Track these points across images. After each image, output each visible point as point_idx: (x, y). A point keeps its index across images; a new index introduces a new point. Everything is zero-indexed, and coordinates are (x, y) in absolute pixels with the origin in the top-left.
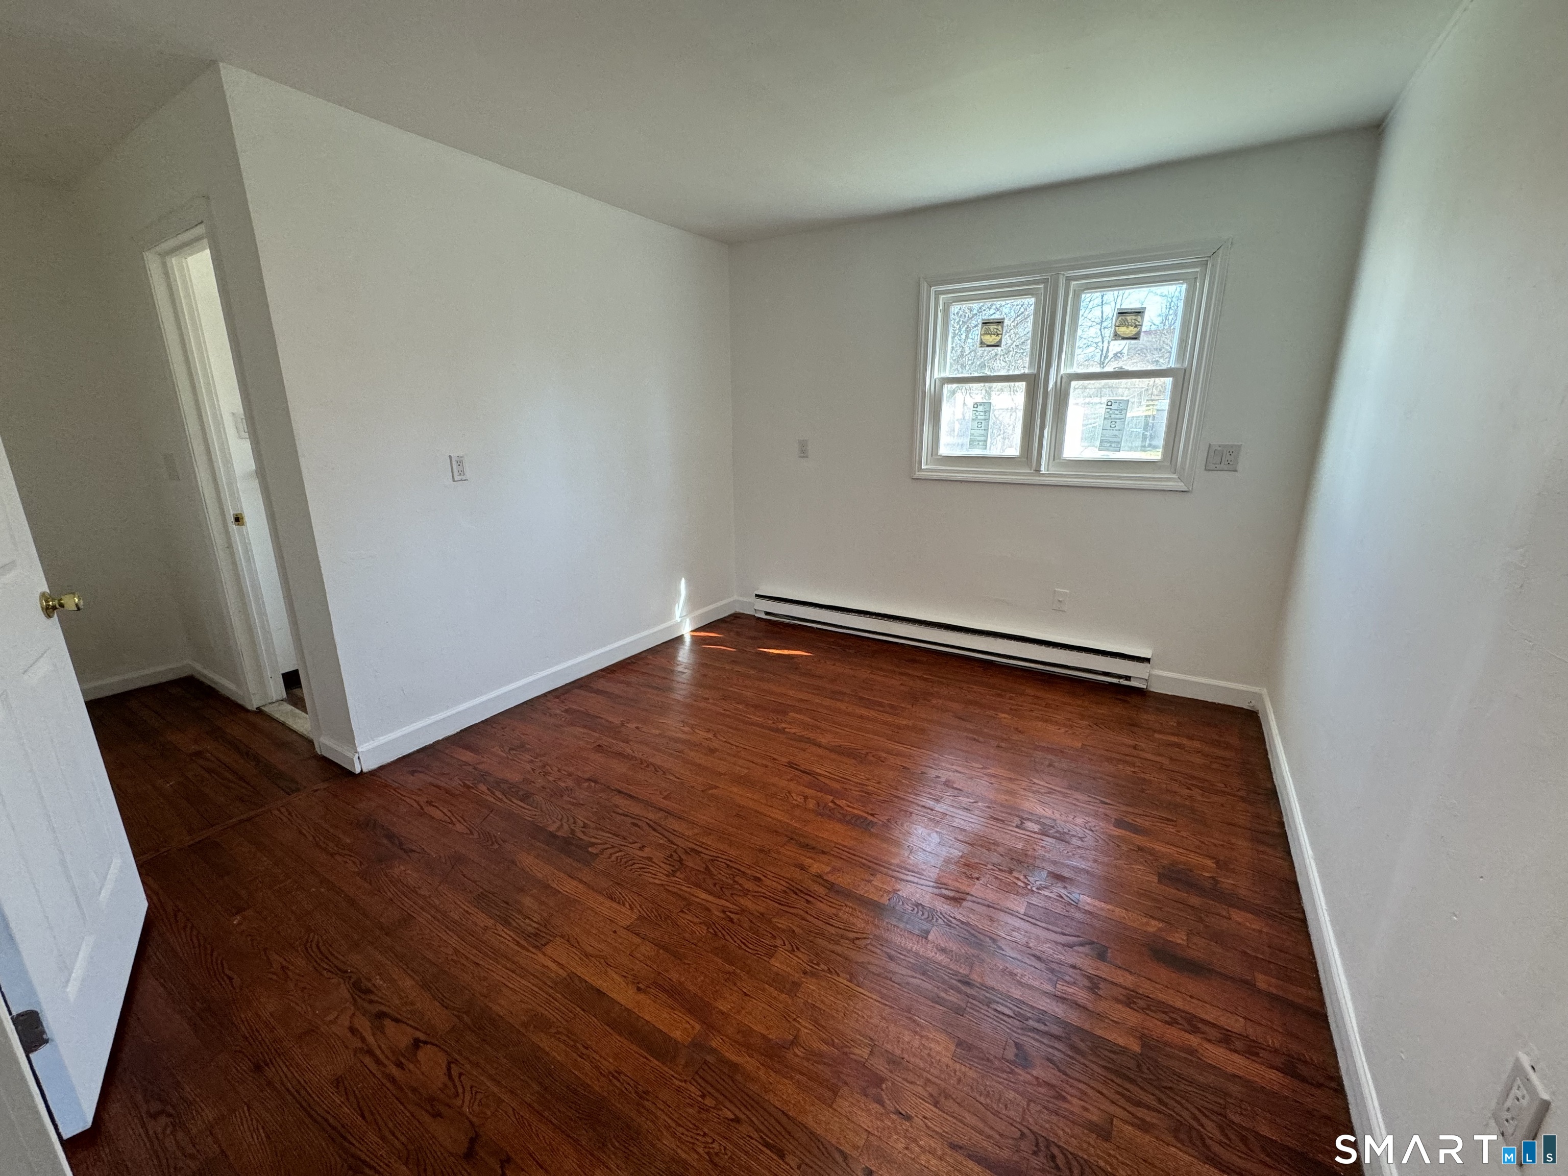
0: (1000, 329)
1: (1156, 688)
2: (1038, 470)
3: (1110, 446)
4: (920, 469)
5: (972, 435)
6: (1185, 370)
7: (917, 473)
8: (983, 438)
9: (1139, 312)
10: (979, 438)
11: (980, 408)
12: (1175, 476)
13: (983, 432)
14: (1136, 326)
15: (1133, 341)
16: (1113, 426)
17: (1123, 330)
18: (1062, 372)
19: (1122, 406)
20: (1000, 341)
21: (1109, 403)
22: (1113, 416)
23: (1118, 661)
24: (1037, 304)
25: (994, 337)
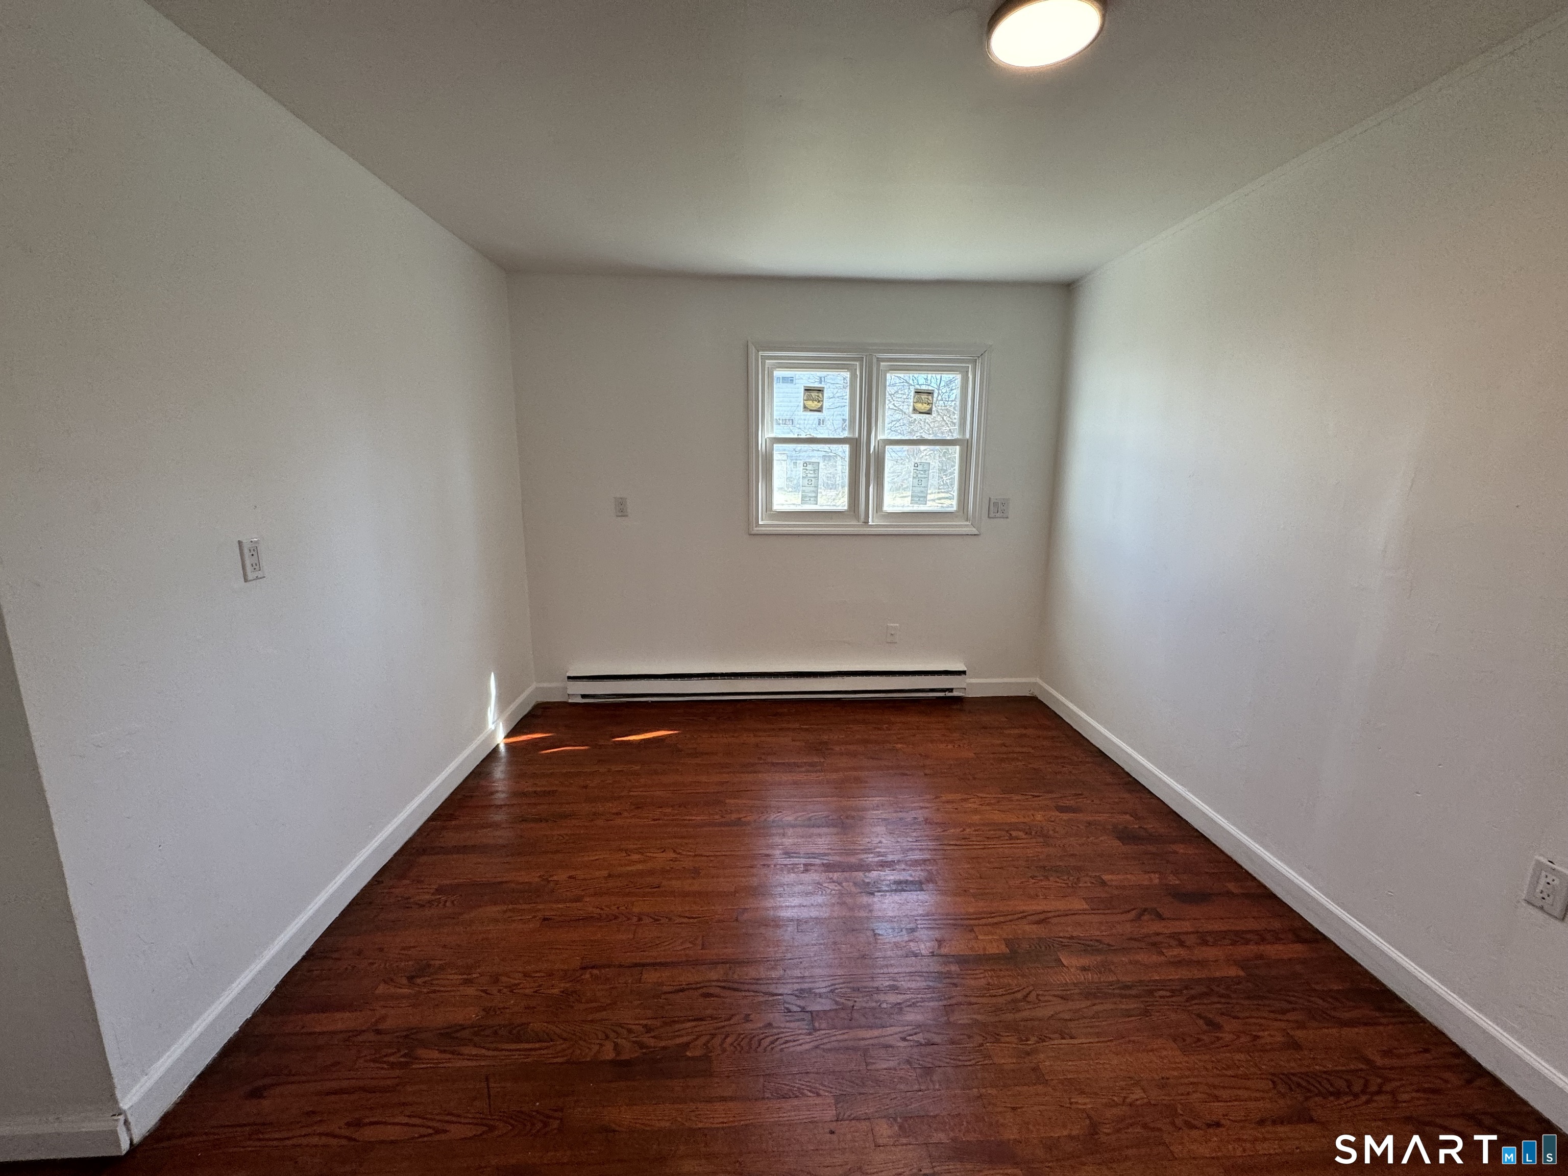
0: (821, 397)
1: (970, 694)
2: (866, 522)
3: (919, 500)
4: (757, 525)
5: (803, 491)
6: (968, 440)
7: (756, 529)
8: (814, 495)
9: (930, 393)
10: (810, 495)
11: (809, 467)
12: (968, 523)
13: (813, 489)
14: (928, 404)
15: (927, 416)
16: (920, 484)
17: (919, 406)
18: (879, 438)
19: (926, 467)
20: (822, 407)
21: (916, 465)
22: (919, 476)
23: (943, 677)
24: (853, 376)
25: (816, 403)
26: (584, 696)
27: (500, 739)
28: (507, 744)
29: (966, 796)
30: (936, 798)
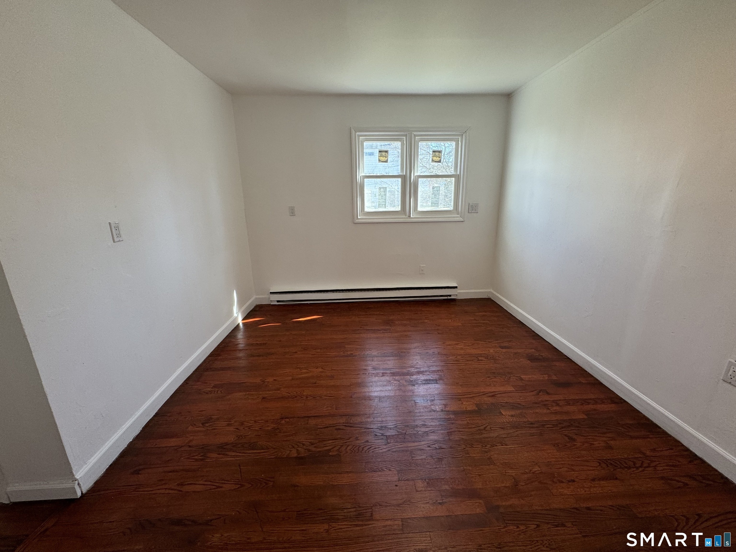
0: (387, 155)
1: (459, 297)
2: (410, 216)
3: (435, 205)
4: (358, 218)
5: (379, 202)
6: (458, 175)
7: (356, 220)
8: (384, 203)
9: (440, 152)
10: (382, 203)
11: (382, 190)
12: (458, 216)
13: (384, 200)
14: (439, 157)
15: (439, 163)
16: (435, 197)
17: (435, 158)
18: (415, 175)
19: (438, 189)
20: (387, 160)
21: (433, 188)
22: (435, 193)
23: (446, 290)
24: (402, 145)
25: (384, 158)
26: (278, 301)
27: (240, 321)
28: (243, 323)
29: (457, 343)
30: (444, 343)
